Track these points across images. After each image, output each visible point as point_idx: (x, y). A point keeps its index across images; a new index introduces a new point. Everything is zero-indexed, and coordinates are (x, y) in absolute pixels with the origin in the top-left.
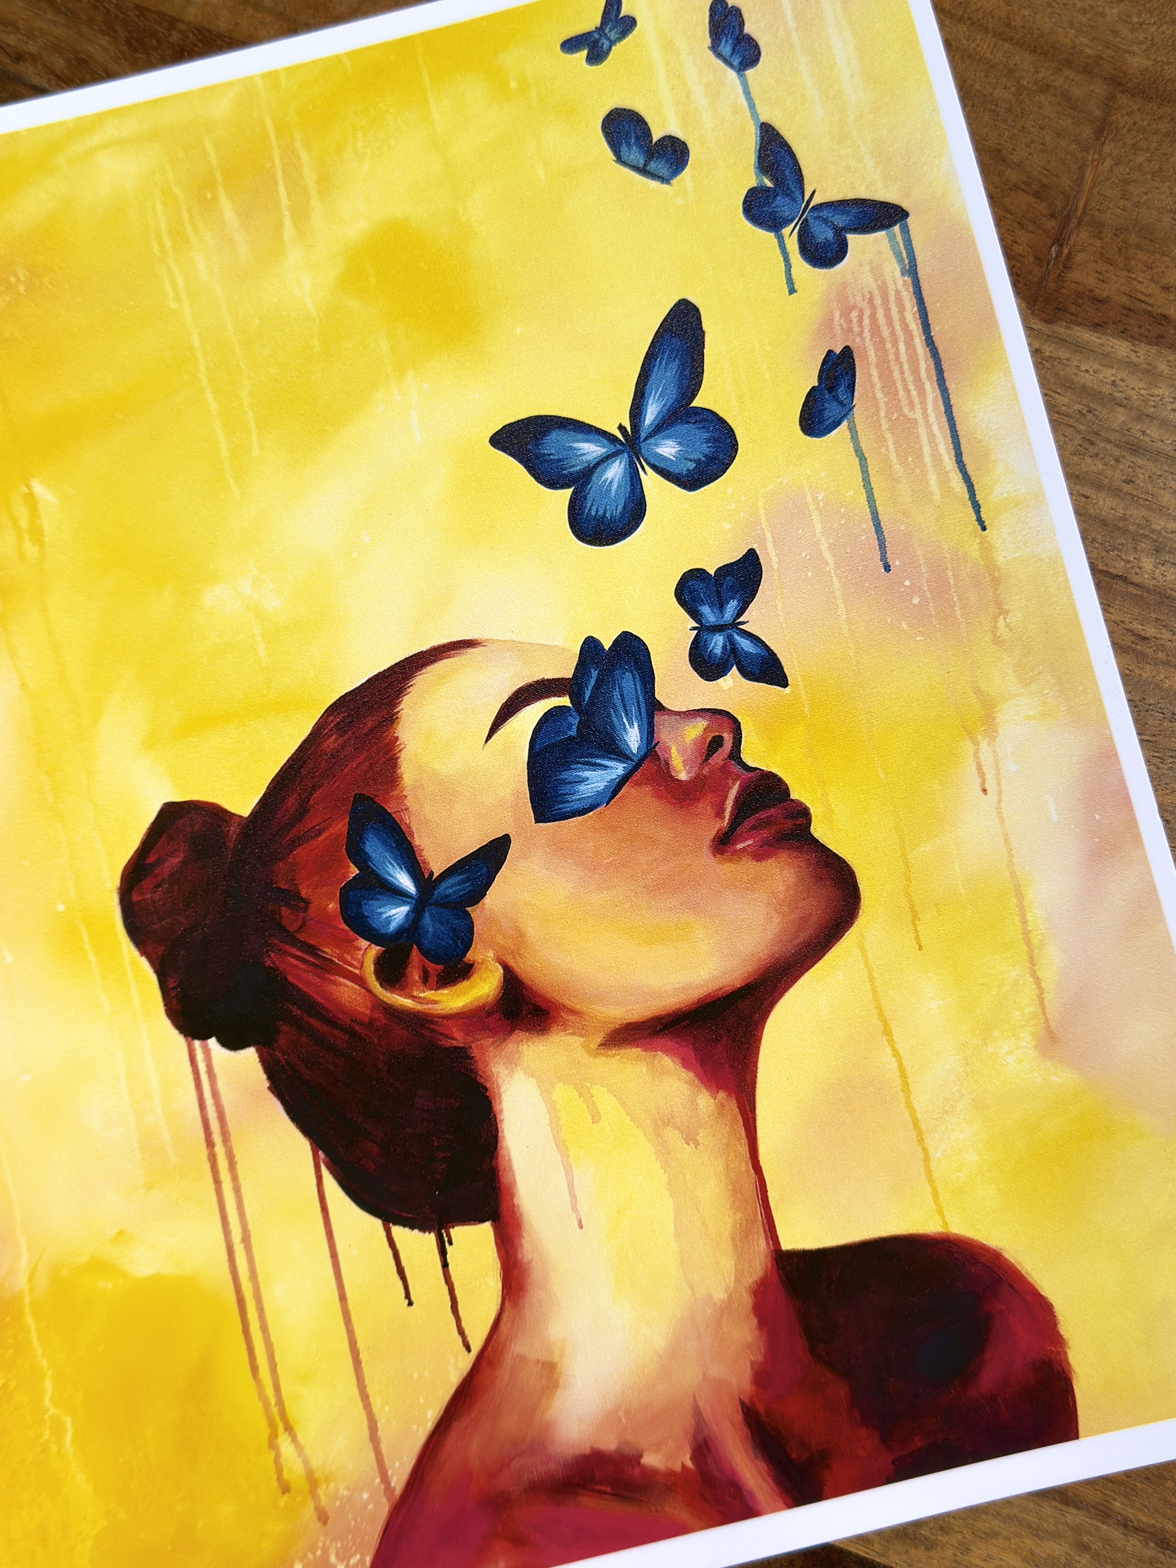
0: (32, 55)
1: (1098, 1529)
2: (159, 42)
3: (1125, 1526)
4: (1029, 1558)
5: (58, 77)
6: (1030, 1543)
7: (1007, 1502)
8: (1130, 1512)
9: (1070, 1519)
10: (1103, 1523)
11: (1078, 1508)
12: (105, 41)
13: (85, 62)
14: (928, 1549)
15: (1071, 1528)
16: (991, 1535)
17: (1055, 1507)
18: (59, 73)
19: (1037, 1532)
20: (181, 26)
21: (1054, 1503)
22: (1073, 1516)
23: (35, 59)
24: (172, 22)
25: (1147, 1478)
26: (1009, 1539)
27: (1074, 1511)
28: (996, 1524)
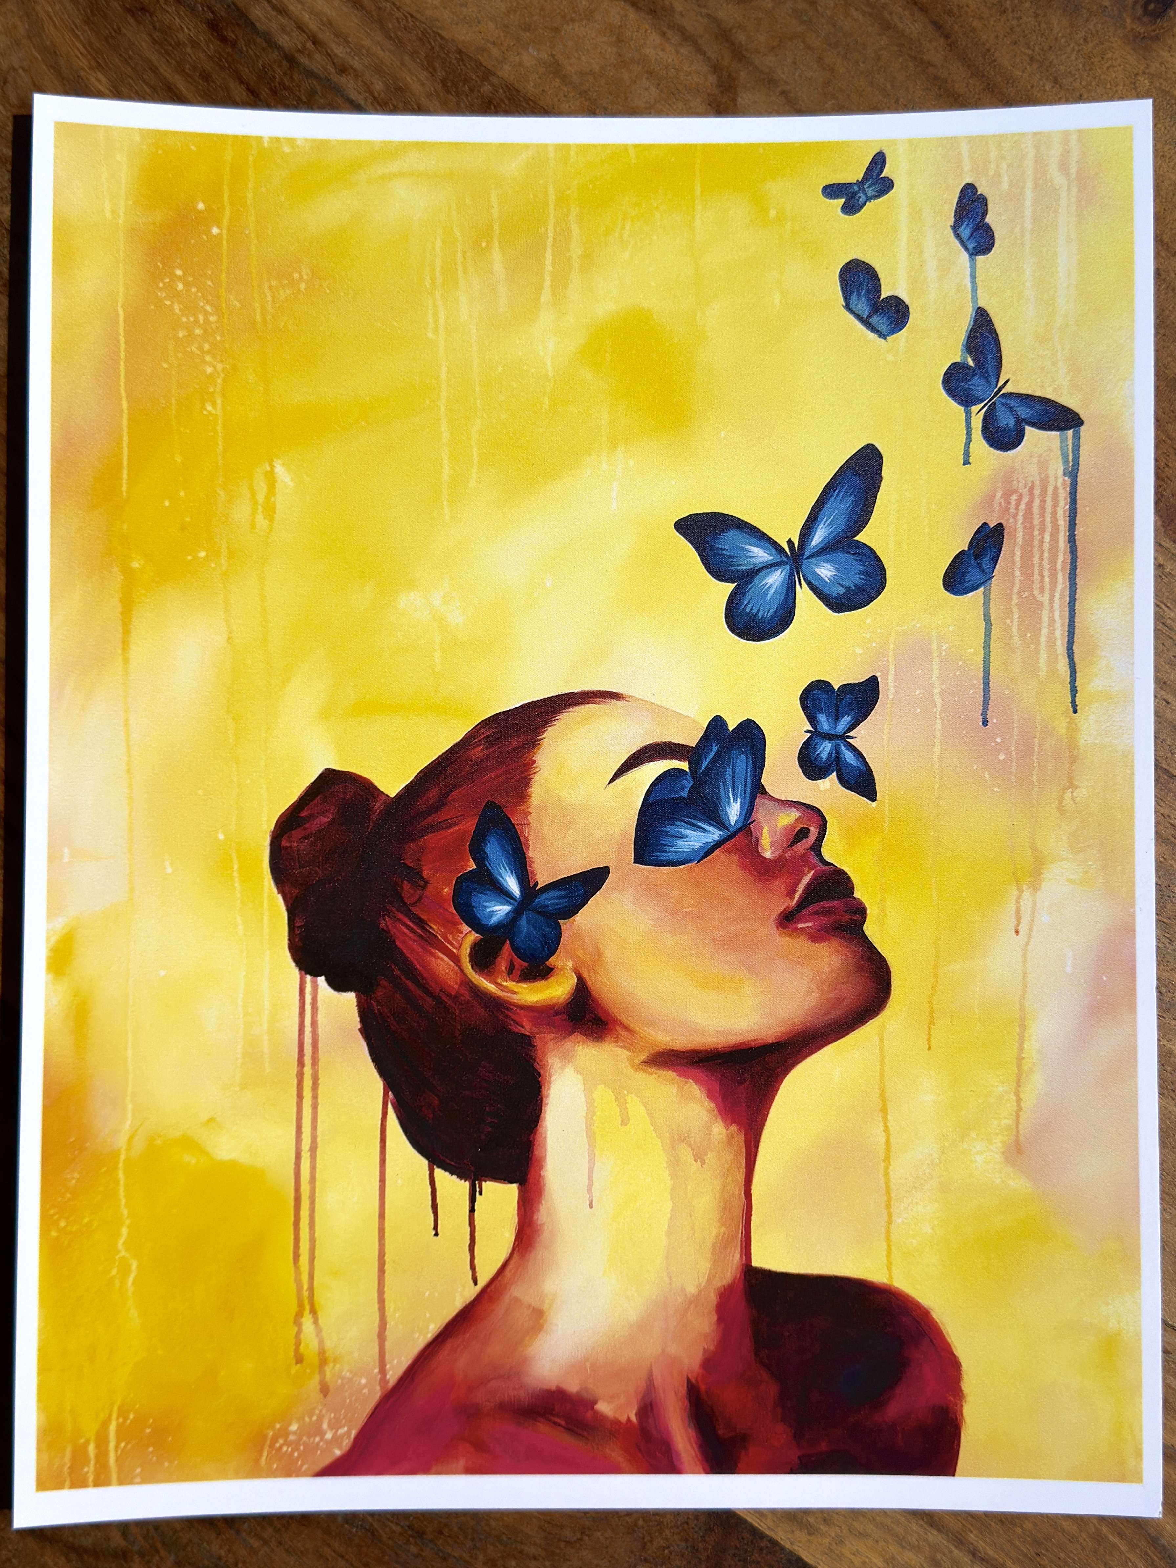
0: (355, 70)
1: (951, 1552)
2: (471, 90)
3: (974, 1554)
4: (890, 1561)
5: (375, 98)
6: (893, 1549)
7: (884, 1512)
8: (981, 1545)
9: (931, 1538)
10: (956, 1547)
11: (939, 1530)
12: (423, 75)
13: (401, 89)
14: (810, 1534)
15: (929, 1545)
16: (863, 1535)
17: (921, 1526)
18: (376, 95)
19: (901, 1541)
20: (494, 80)
21: (921, 1522)
22: (934, 1536)
23: (357, 75)
24: (487, 74)
25: (1002, 1521)
26: (877, 1542)
27: (935, 1532)
28: (870, 1528)
